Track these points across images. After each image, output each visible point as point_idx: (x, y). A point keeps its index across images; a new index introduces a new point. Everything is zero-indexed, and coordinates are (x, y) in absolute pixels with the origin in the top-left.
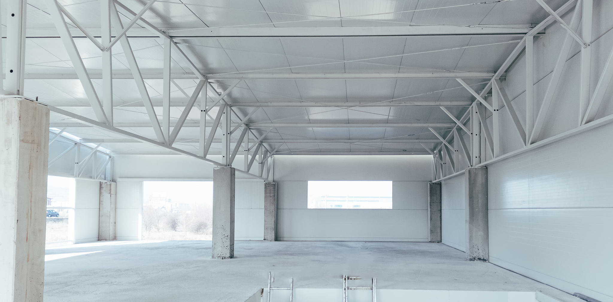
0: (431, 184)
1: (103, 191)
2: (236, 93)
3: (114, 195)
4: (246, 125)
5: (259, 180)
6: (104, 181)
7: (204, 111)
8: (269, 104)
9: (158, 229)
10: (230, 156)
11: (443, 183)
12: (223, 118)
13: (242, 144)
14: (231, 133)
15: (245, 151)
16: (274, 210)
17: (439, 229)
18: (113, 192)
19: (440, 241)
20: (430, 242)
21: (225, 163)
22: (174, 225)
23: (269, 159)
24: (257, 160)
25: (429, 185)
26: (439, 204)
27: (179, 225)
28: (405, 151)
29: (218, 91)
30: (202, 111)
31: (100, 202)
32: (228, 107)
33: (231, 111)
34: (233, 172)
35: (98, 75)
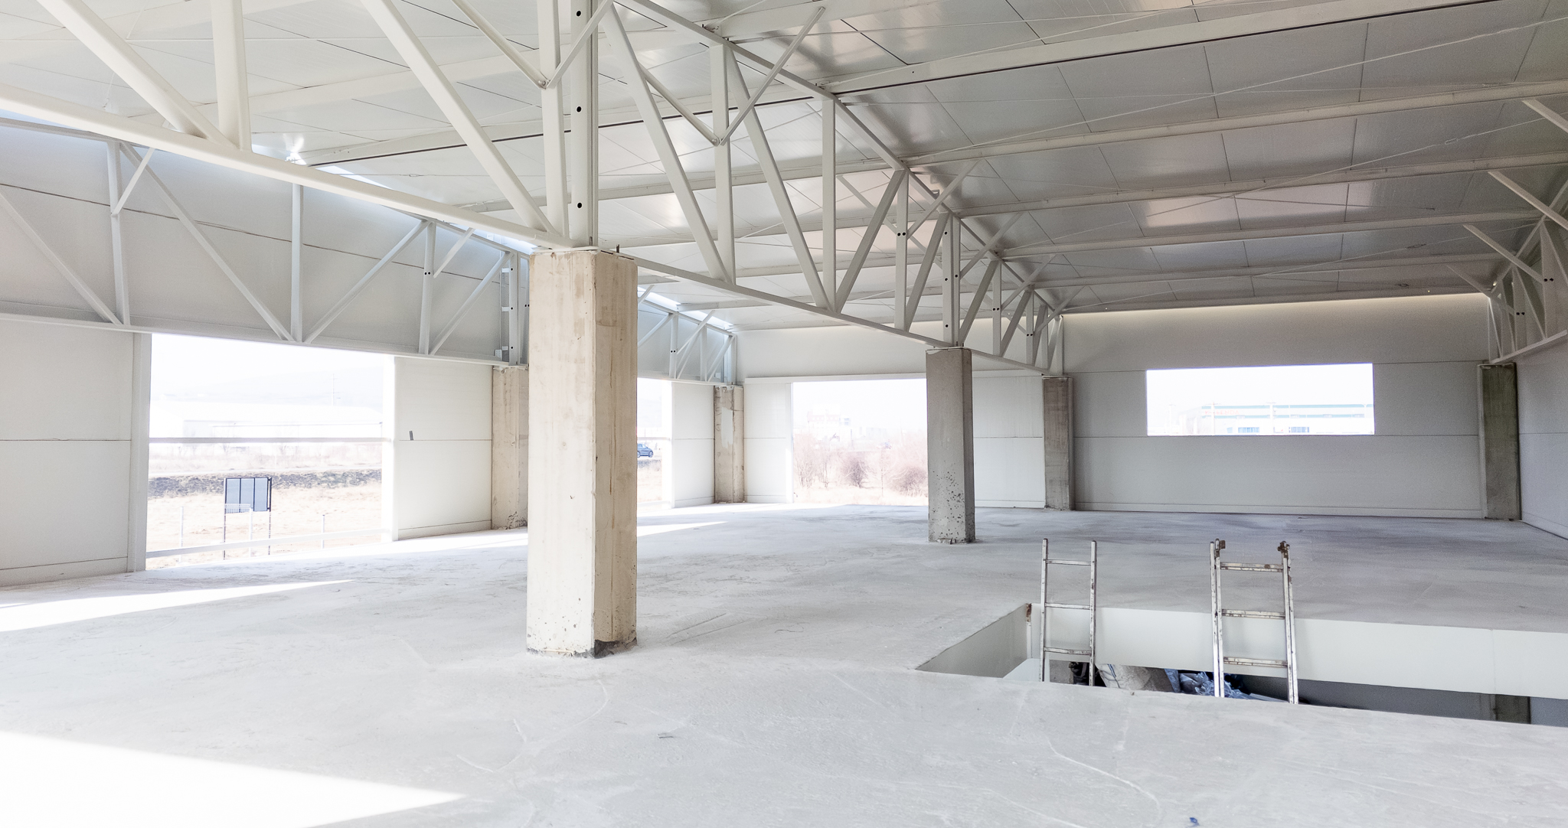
0: (1487, 368)
1: (720, 405)
2: (970, 186)
3: (740, 412)
4: (996, 253)
5: (1026, 372)
6: (720, 385)
7: (904, 234)
8: (1044, 204)
9: (826, 483)
10: (962, 322)
11: (1520, 364)
12: (944, 243)
13: (987, 293)
14: (961, 274)
15: (994, 309)
16: (1066, 440)
17: (1514, 485)
18: (737, 406)
19: (1517, 517)
20: (1486, 518)
21: (949, 340)
22: (856, 474)
23: (1053, 323)
24: (1021, 328)
25: (1479, 371)
26: (1512, 420)
27: (867, 473)
28: (1404, 288)
29: (932, 187)
30: (899, 234)
31: (716, 427)
32: (954, 219)
33: (962, 226)
34: (966, 356)
35: (706, 181)
